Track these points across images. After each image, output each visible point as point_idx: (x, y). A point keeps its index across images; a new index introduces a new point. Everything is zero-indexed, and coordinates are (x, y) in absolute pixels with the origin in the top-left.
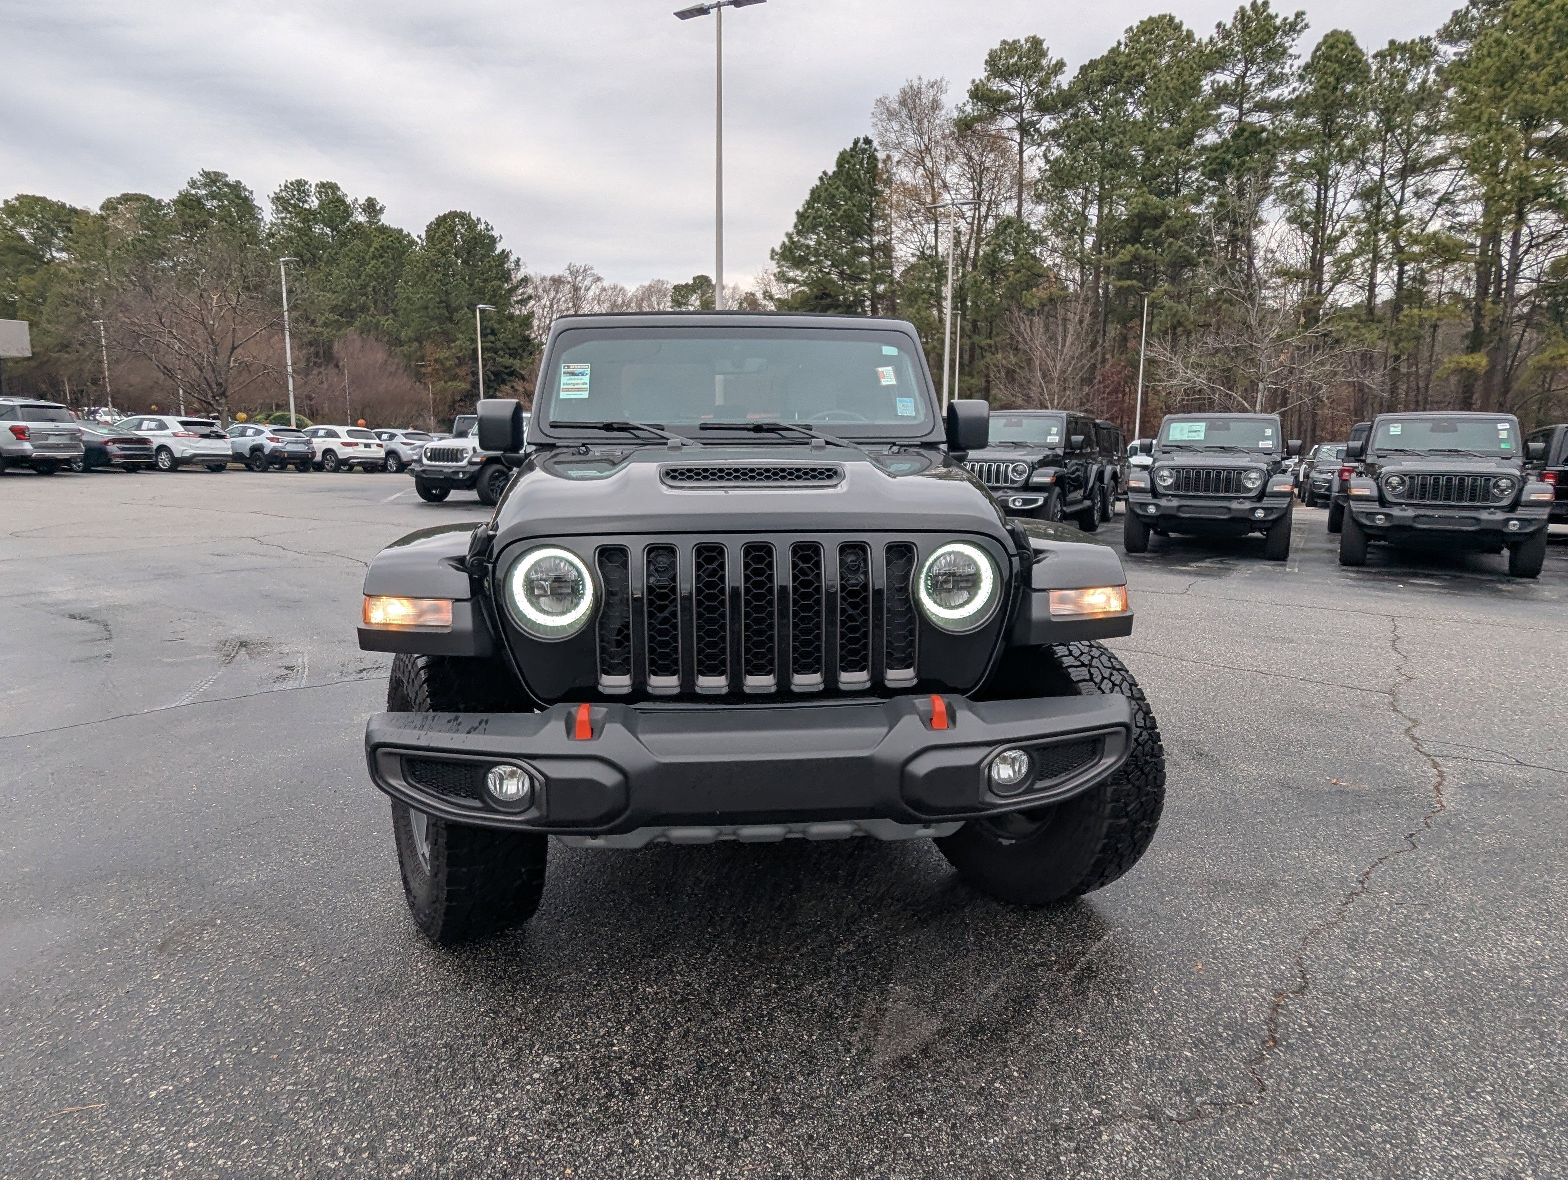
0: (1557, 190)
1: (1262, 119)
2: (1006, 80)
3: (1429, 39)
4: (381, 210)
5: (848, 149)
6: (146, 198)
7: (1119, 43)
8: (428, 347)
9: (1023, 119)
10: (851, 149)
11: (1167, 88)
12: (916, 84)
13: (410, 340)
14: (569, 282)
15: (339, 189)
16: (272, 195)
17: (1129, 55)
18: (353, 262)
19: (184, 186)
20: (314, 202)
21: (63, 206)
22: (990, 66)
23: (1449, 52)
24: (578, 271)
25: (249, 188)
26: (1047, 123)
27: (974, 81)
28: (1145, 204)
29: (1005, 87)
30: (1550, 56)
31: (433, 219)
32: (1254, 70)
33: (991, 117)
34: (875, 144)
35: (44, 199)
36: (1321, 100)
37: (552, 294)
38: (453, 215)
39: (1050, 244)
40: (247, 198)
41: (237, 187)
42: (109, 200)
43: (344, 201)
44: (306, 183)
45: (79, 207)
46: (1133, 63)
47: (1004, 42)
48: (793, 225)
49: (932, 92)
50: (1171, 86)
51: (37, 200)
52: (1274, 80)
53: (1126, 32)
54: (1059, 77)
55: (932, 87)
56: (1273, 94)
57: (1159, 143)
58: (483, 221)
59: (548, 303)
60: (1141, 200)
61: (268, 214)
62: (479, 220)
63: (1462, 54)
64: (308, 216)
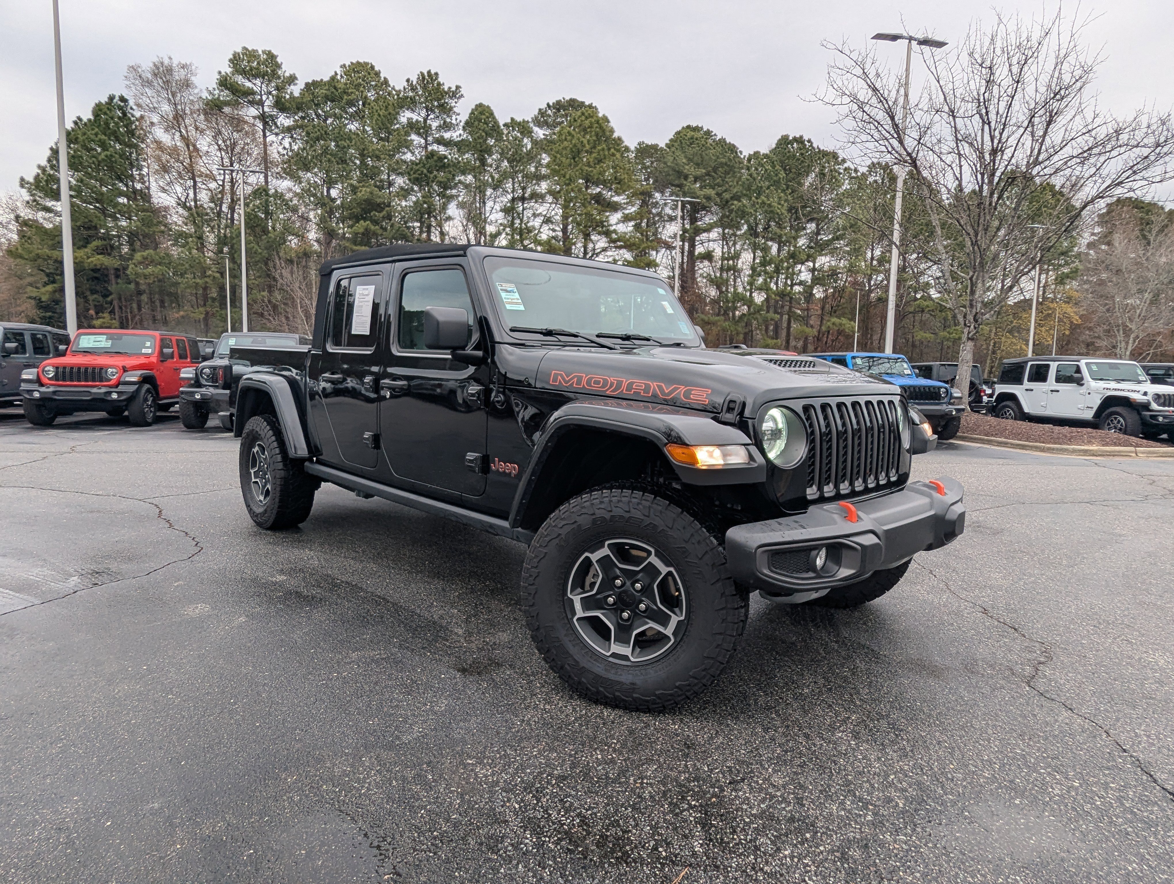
0: (605, 224)
1: (442, 150)
2: (248, 79)
3: (528, 122)
5: (103, 102)
7: (336, 74)
9: (264, 112)
10: (106, 103)
11: (379, 115)
12: (166, 62)
17: (346, 84)
22: (233, 63)
23: (540, 133)
26: (284, 121)
27: (220, 73)
28: (371, 193)
29: (248, 84)
30: (594, 147)
32: (432, 116)
33: (235, 104)
34: (131, 103)
36: (478, 146)
39: (300, 211)
46: (350, 91)
47: (245, 48)
48: (46, 159)
49: (183, 72)
50: (381, 113)
52: (447, 126)
53: (341, 67)
54: (292, 87)
55: (183, 68)
56: (447, 135)
57: (377, 152)
60: (368, 190)
63: (547, 135)
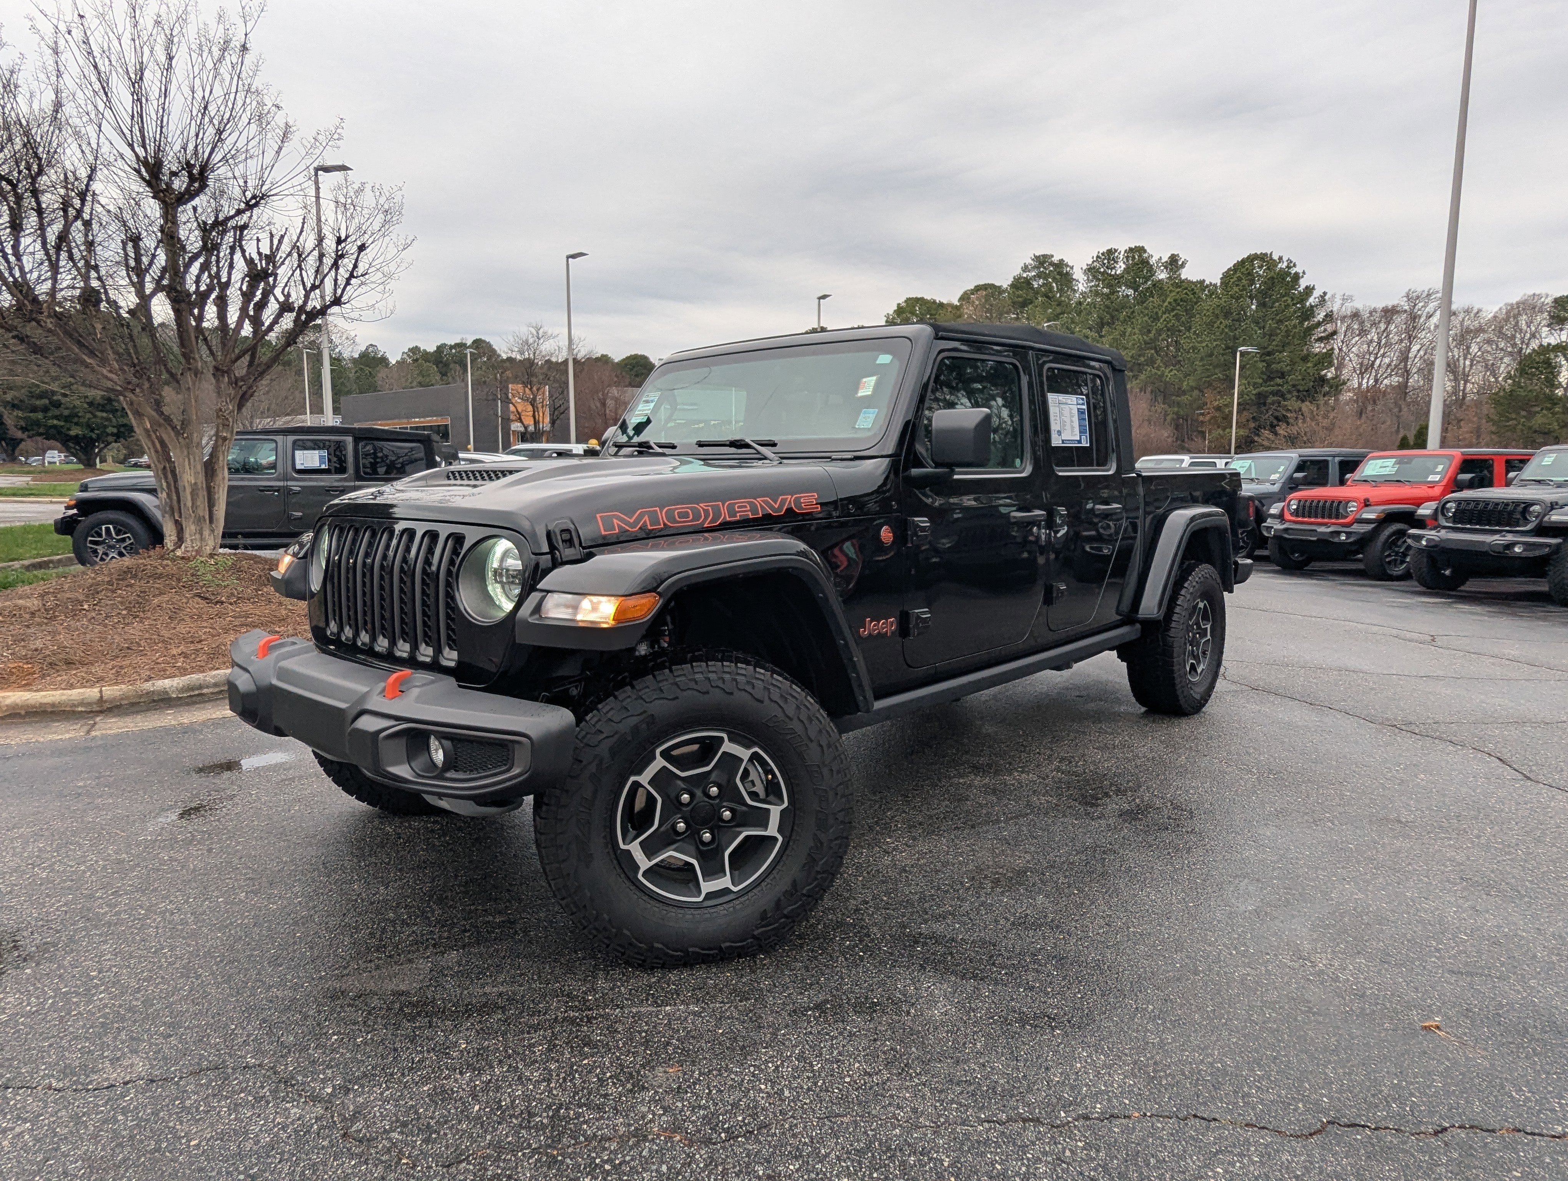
4: (1183, 265)
6: (992, 286)
8: (1208, 394)
13: (1192, 389)
14: (1406, 311)
15: (1145, 251)
16: (1085, 267)
18: (1146, 318)
19: (1017, 271)
20: (1120, 267)
21: (934, 302)
24: (1418, 297)
25: (1070, 264)
31: (1231, 265)
35: (922, 299)
37: (1383, 326)
38: (1252, 258)
40: (1067, 273)
41: (1061, 264)
42: (965, 293)
43: (1148, 263)
44: (1116, 251)
45: (945, 302)
51: (918, 300)
58: (1285, 259)
59: (1375, 338)
61: (1082, 283)
62: (1281, 258)
64: (1113, 282)
